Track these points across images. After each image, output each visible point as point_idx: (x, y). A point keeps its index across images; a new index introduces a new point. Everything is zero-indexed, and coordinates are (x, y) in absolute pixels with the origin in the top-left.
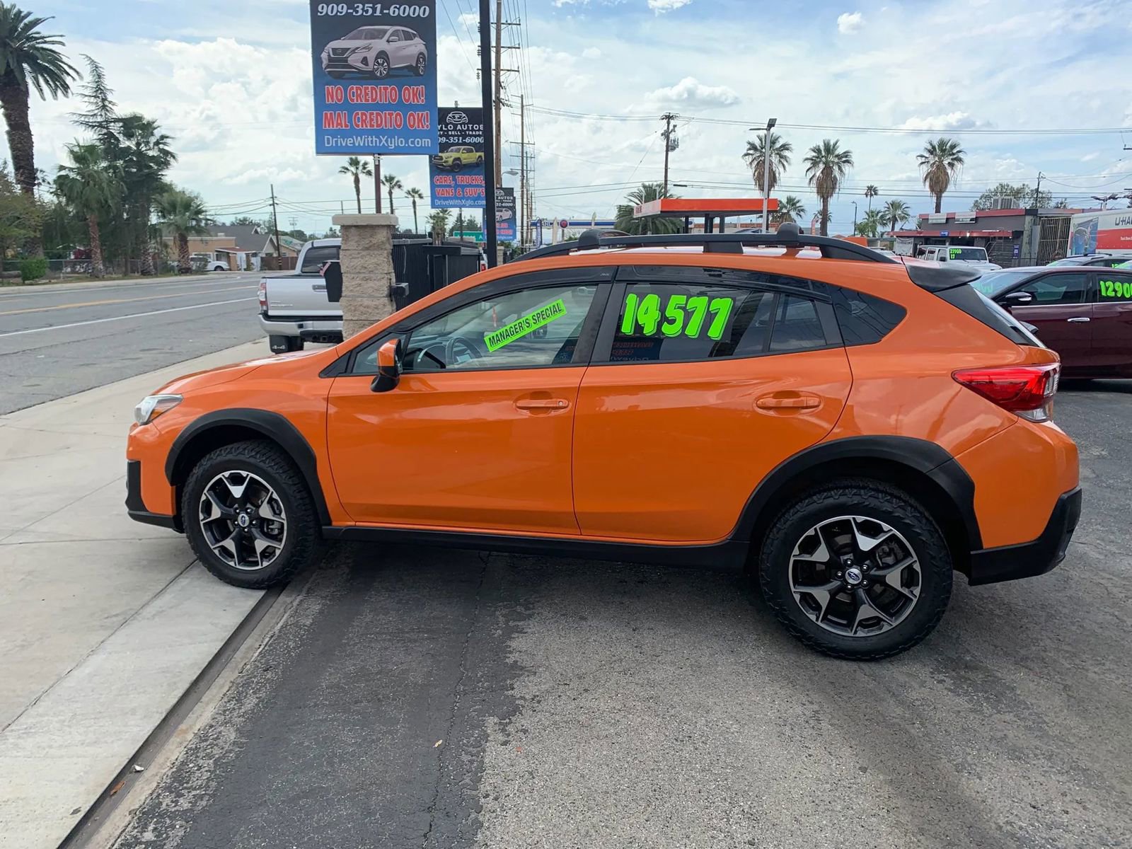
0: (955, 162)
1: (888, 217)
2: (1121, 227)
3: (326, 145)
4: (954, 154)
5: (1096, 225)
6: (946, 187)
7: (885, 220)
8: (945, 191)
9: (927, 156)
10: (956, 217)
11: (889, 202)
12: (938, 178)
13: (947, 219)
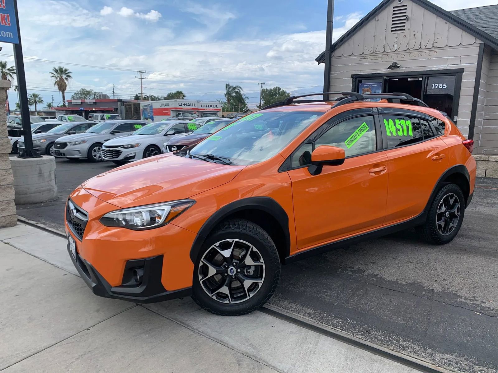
0: (68, 78)
1: (32, 101)
2: (163, 107)
4: (67, 74)
5: (151, 107)
6: (66, 88)
7: (31, 102)
8: (66, 90)
9: (54, 73)
10: (86, 102)
11: (31, 94)
12: (61, 84)
13: (81, 102)
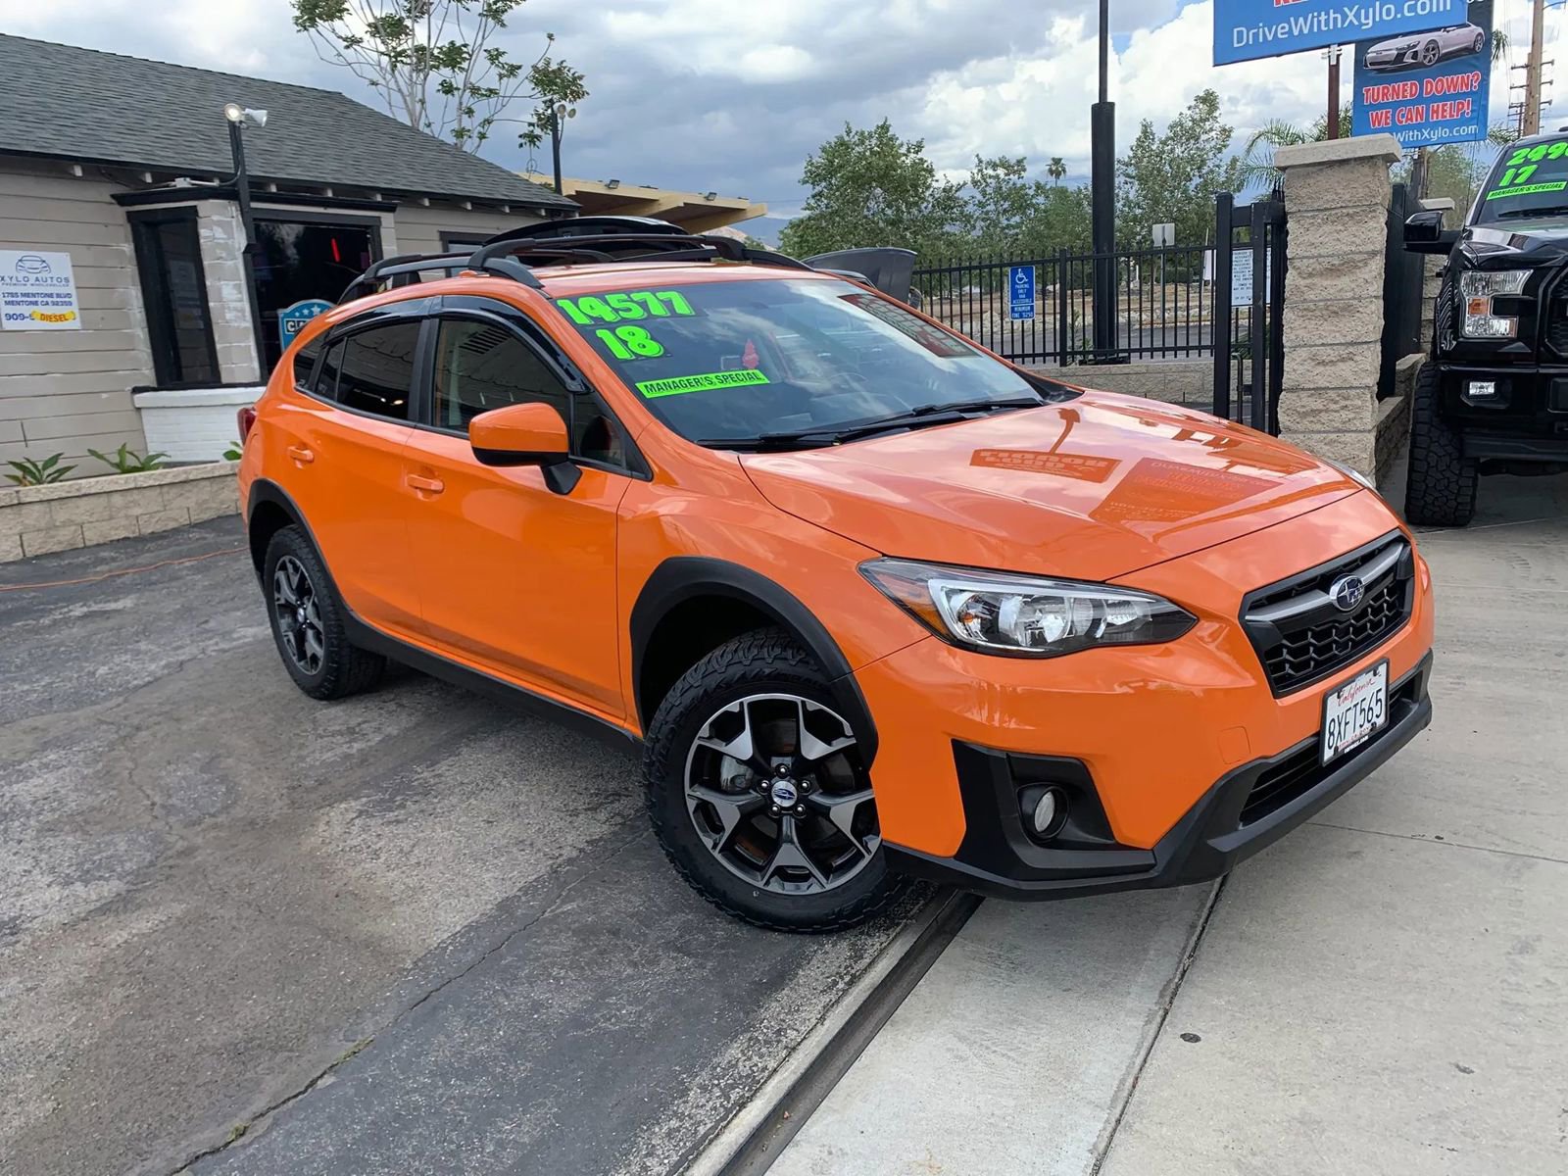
3: (1236, 45)
